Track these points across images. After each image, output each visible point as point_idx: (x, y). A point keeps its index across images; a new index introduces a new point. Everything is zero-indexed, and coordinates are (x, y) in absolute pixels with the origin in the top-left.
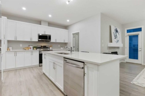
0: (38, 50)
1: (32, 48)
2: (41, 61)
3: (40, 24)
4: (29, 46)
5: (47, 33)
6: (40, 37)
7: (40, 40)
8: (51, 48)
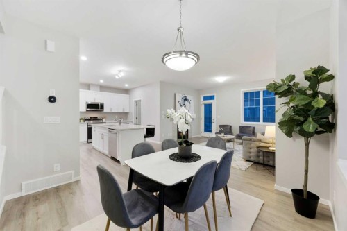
0: (86, 122)
2: (90, 137)
3: (89, 89)
5: (99, 101)
6: (89, 106)
7: (89, 109)
8: (104, 120)
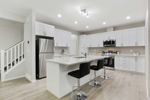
1: (101, 53)
4: (100, 51)
7: (105, 45)
